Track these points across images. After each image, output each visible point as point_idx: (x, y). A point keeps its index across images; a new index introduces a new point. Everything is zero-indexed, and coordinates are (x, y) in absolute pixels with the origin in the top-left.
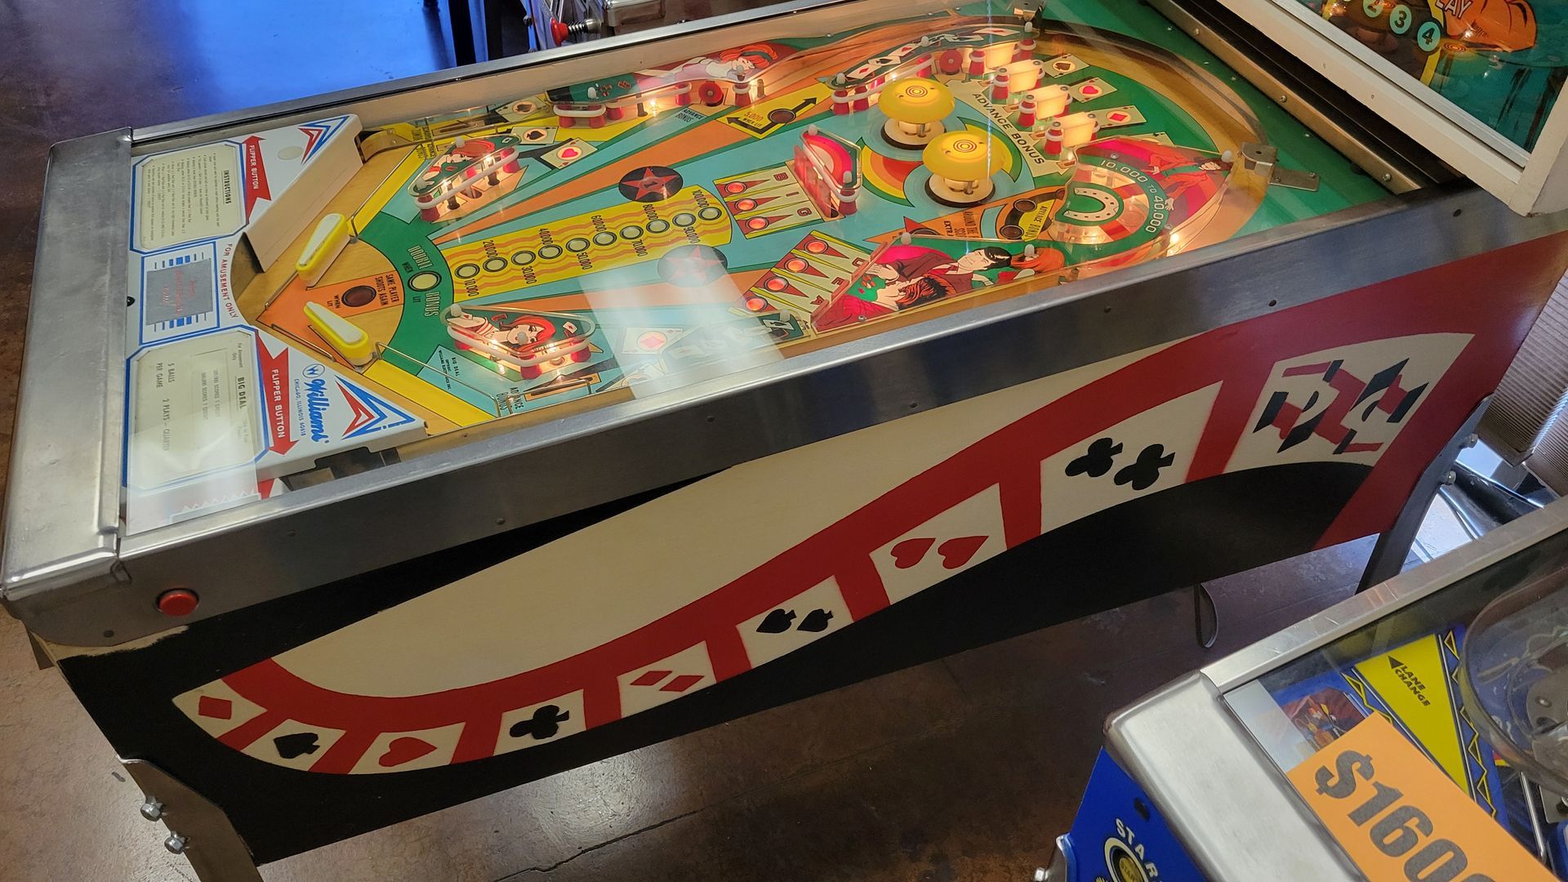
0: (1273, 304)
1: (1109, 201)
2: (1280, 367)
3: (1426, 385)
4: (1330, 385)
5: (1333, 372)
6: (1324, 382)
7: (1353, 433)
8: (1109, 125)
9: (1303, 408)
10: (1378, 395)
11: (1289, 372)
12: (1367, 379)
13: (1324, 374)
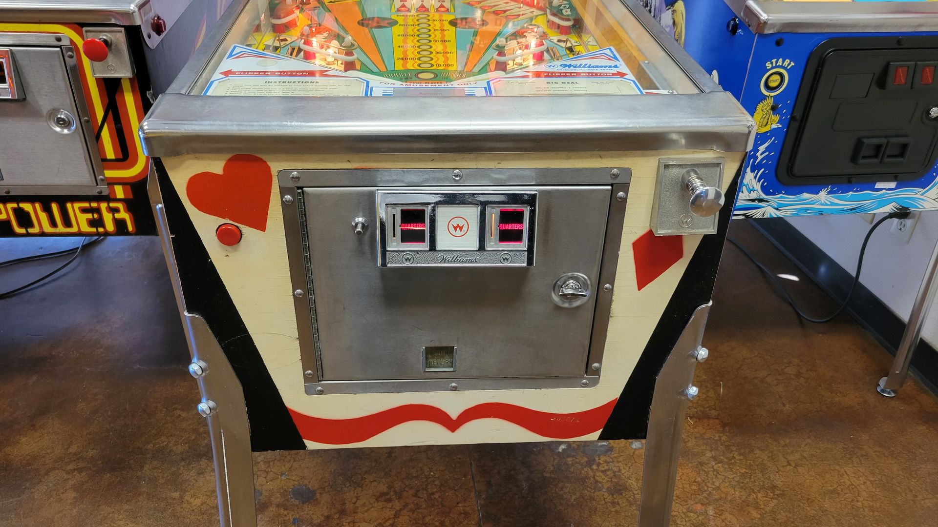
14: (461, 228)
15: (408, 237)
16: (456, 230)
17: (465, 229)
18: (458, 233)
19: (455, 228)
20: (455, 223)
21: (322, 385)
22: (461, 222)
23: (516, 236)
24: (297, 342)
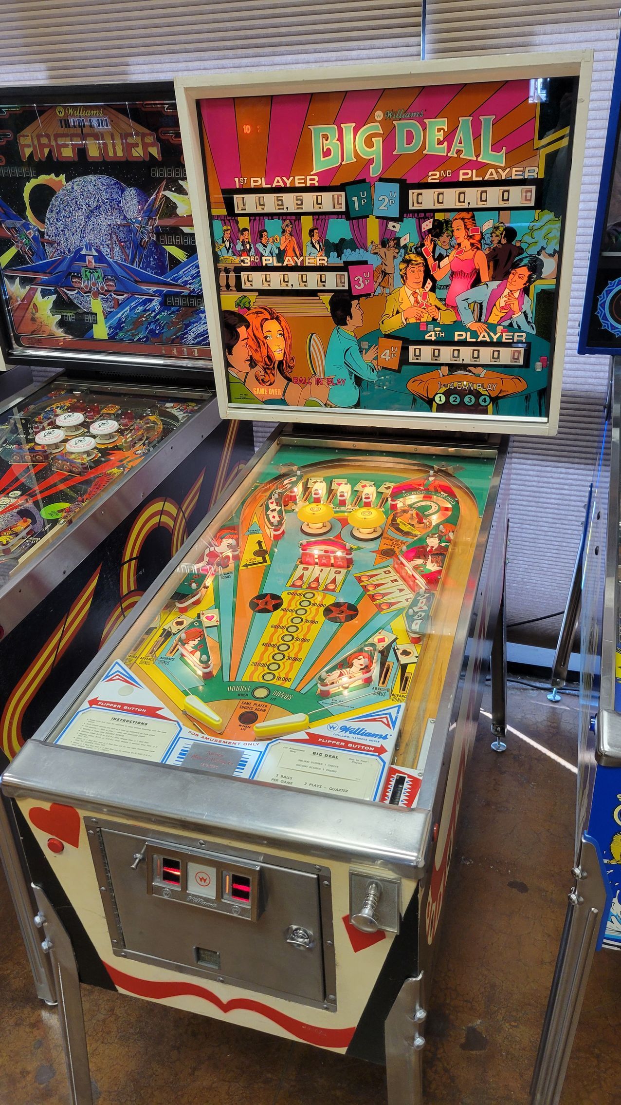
14: (205, 881)
15: (168, 877)
16: (201, 881)
17: (208, 881)
18: (203, 883)
19: (201, 880)
20: (201, 875)
21: (124, 952)
22: (205, 877)
23: (244, 895)
24: (105, 921)
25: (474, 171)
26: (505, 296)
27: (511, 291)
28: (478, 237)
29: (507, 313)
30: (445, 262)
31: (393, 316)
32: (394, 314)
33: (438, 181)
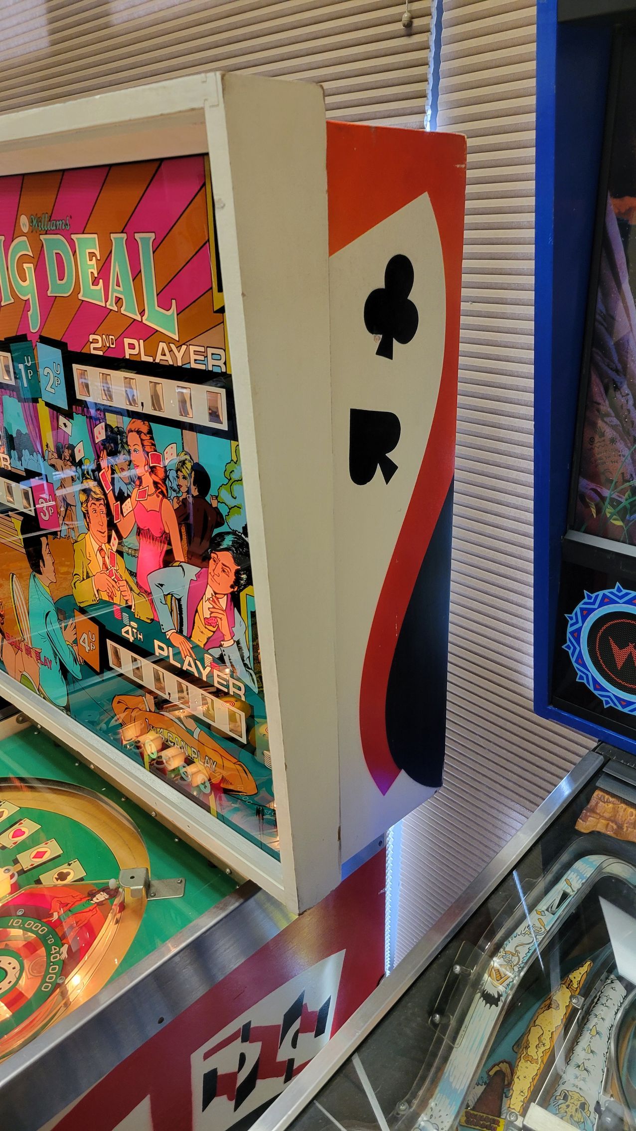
0: (161, 1021)
1: (12, 966)
2: (197, 1058)
3: (330, 998)
4: (250, 1042)
5: (246, 1034)
6: (245, 1043)
7: (291, 1061)
8: (32, 865)
9: (237, 1070)
10: (296, 1025)
11: (207, 1056)
12: (279, 1021)
13: (240, 1038)
25: (141, 341)
26: (209, 599)
27: (216, 593)
28: (161, 474)
29: (214, 632)
30: (128, 506)
31: (84, 580)
32: (85, 578)
33: (101, 353)
